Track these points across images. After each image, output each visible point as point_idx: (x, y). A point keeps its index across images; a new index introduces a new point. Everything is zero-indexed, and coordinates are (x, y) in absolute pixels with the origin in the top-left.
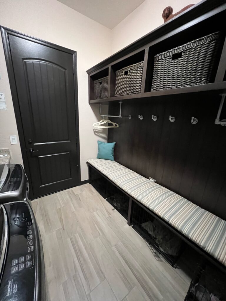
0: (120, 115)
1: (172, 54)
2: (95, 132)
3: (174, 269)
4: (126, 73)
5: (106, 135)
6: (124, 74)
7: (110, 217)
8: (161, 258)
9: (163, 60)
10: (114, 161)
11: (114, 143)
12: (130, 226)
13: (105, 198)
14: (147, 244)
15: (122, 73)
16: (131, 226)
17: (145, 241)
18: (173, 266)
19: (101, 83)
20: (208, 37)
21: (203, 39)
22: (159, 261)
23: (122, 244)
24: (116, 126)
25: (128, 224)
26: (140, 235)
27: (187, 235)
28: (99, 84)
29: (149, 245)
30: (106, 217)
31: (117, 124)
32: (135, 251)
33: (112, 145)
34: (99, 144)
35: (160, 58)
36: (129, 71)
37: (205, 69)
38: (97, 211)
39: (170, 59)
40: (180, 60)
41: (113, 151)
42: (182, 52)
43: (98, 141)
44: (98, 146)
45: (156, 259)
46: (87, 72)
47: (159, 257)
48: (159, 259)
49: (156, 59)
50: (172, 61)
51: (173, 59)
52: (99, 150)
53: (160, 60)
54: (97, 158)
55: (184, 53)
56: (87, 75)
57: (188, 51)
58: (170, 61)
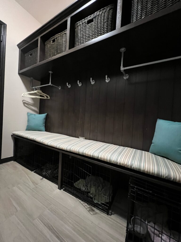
0: (50, 83)
1: (86, 21)
2: (24, 103)
3: (110, 216)
4: (54, 41)
5: (37, 108)
6: (52, 42)
7: (36, 187)
8: (96, 211)
9: (81, 26)
10: (46, 132)
11: (46, 114)
12: (60, 190)
13: (32, 171)
14: (80, 202)
15: (50, 42)
16: (62, 190)
17: (78, 199)
18: (108, 214)
19: (31, 55)
20: (108, 7)
21: (105, 9)
22: (94, 214)
23: (50, 212)
24: (47, 97)
25: (58, 188)
26: (73, 195)
27: (116, 161)
28: (30, 55)
29: (82, 202)
30: (30, 189)
31: (48, 96)
32: (66, 214)
33: (43, 116)
34: (28, 116)
35: (79, 24)
36: (56, 39)
37: (109, 26)
38: (19, 185)
39: (86, 24)
40: (93, 23)
41: (45, 122)
42: (93, 18)
43: (28, 113)
44: (28, 117)
45: (90, 214)
46: (18, 45)
47: (93, 210)
48: (94, 213)
49: (76, 26)
50: (88, 25)
51: (88, 24)
52: (28, 121)
53: (79, 26)
54: (26, 130)
55: (95, 18)
56: (18, 49)
57: (97, 17)
58: (86, 25)
